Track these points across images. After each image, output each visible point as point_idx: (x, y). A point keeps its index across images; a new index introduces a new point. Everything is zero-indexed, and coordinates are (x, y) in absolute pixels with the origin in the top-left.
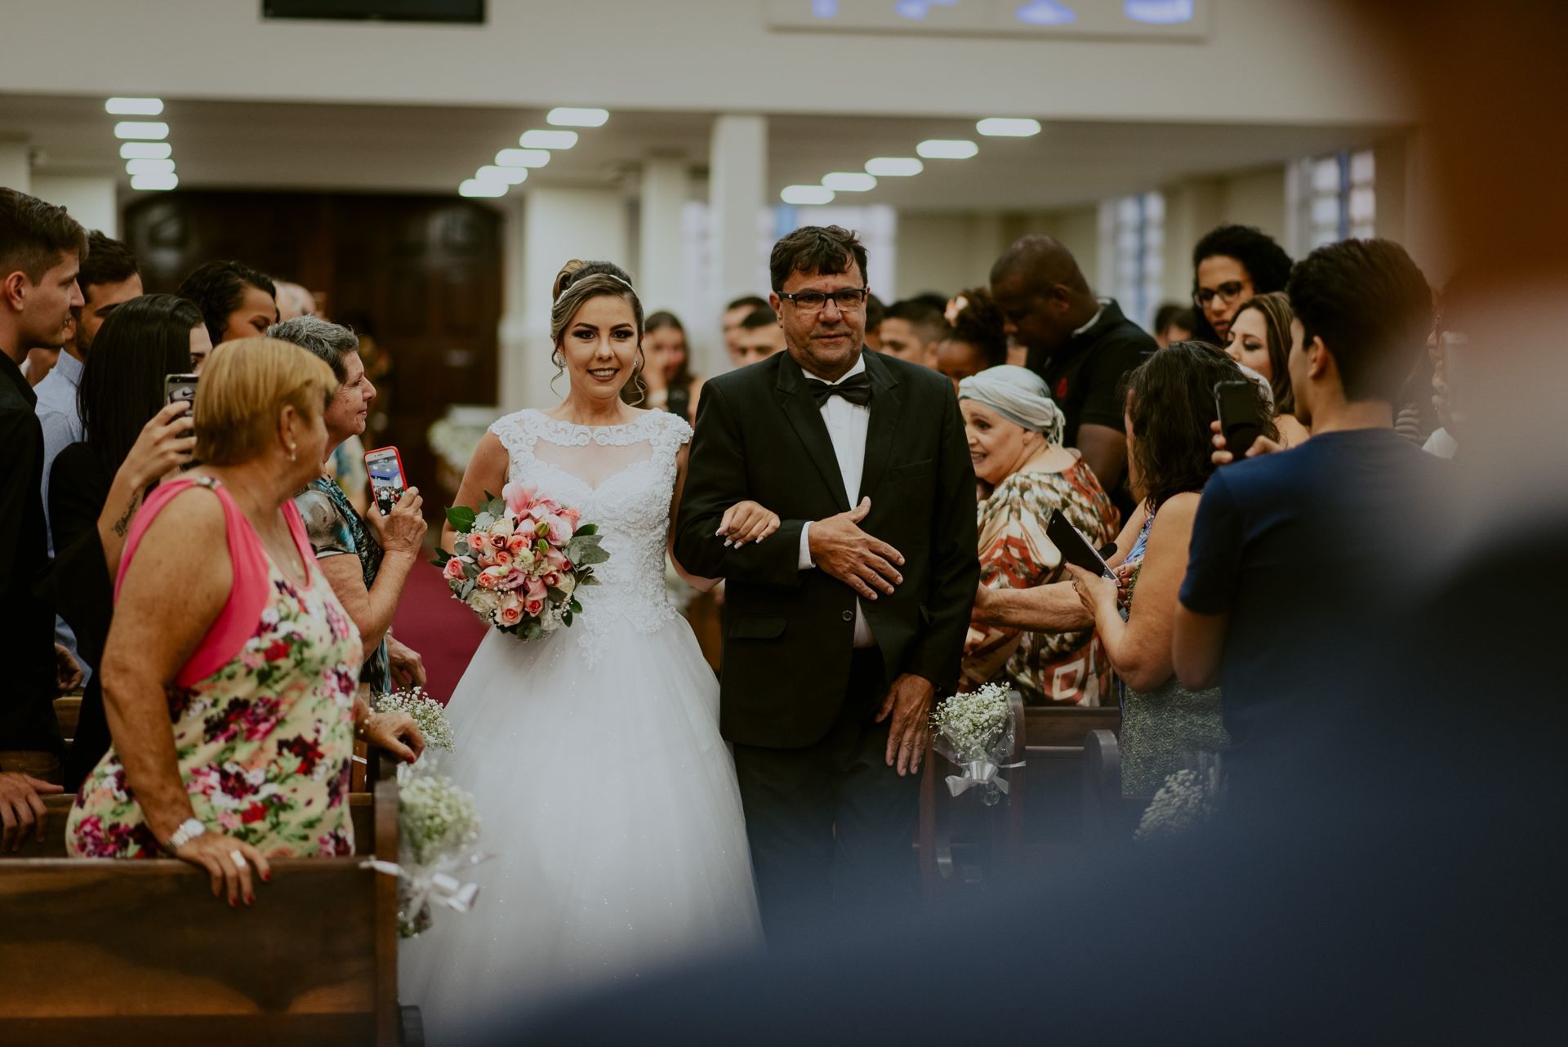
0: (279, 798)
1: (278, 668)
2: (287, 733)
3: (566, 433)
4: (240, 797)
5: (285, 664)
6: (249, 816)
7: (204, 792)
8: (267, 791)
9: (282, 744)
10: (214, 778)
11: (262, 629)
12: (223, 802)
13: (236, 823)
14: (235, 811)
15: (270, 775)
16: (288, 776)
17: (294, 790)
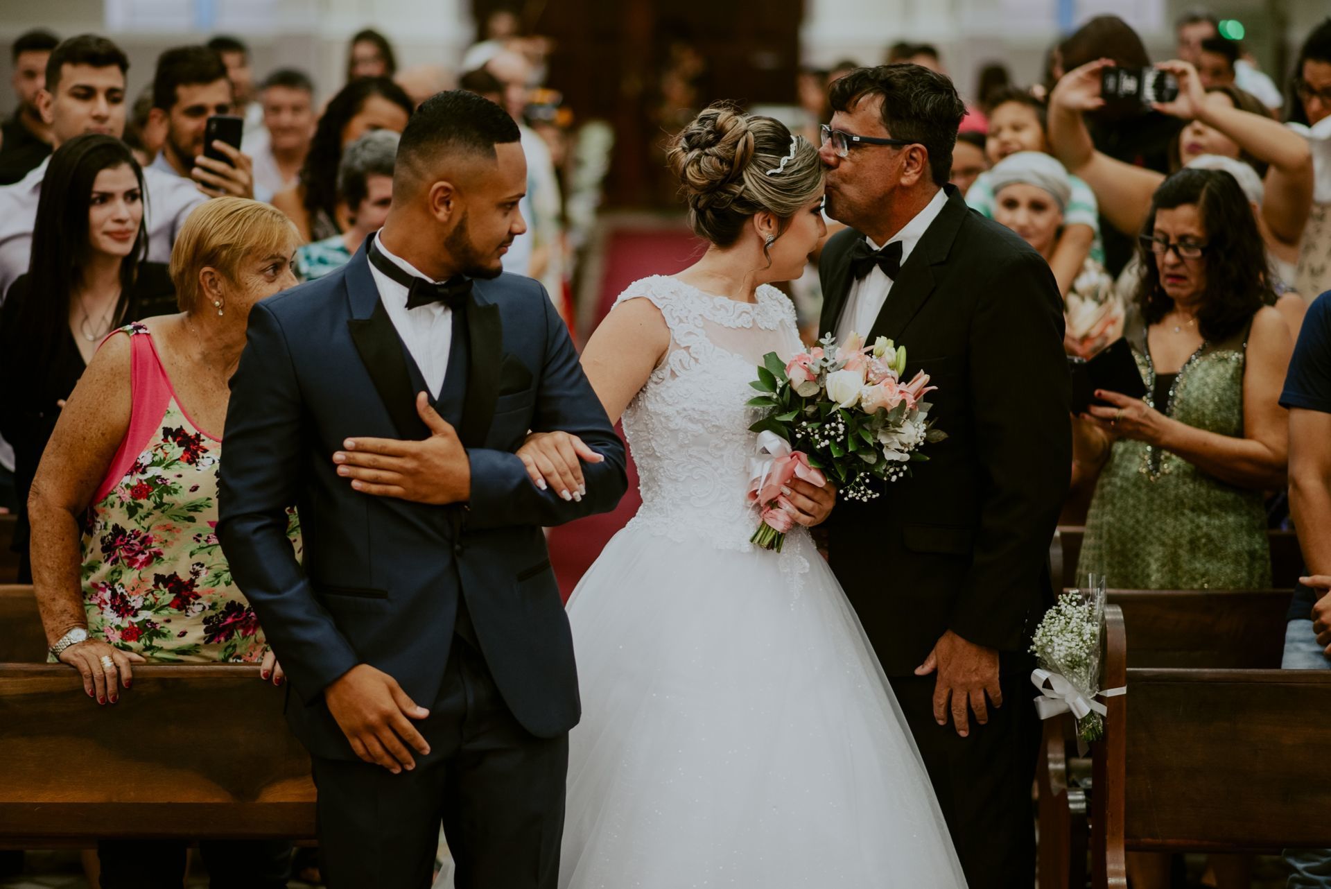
0: (154, 625)
1: (141, 506)
2: (163, 569)
3: (727, 311)
4: (123, 616)
5: (147, 504)
6: (128, 634)
7: (99, 605)
8: (144, 615)
9: (159, 578)
10: (107, 595)
11: (137, 468)
12: (111, 617)
13: (116, 637)
14: (118, 627)
15: (147, 603)
16: (162, 608)
17: (168, 621)
